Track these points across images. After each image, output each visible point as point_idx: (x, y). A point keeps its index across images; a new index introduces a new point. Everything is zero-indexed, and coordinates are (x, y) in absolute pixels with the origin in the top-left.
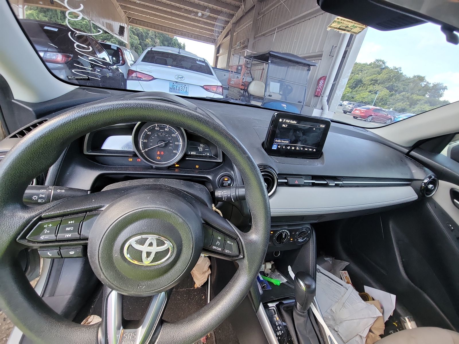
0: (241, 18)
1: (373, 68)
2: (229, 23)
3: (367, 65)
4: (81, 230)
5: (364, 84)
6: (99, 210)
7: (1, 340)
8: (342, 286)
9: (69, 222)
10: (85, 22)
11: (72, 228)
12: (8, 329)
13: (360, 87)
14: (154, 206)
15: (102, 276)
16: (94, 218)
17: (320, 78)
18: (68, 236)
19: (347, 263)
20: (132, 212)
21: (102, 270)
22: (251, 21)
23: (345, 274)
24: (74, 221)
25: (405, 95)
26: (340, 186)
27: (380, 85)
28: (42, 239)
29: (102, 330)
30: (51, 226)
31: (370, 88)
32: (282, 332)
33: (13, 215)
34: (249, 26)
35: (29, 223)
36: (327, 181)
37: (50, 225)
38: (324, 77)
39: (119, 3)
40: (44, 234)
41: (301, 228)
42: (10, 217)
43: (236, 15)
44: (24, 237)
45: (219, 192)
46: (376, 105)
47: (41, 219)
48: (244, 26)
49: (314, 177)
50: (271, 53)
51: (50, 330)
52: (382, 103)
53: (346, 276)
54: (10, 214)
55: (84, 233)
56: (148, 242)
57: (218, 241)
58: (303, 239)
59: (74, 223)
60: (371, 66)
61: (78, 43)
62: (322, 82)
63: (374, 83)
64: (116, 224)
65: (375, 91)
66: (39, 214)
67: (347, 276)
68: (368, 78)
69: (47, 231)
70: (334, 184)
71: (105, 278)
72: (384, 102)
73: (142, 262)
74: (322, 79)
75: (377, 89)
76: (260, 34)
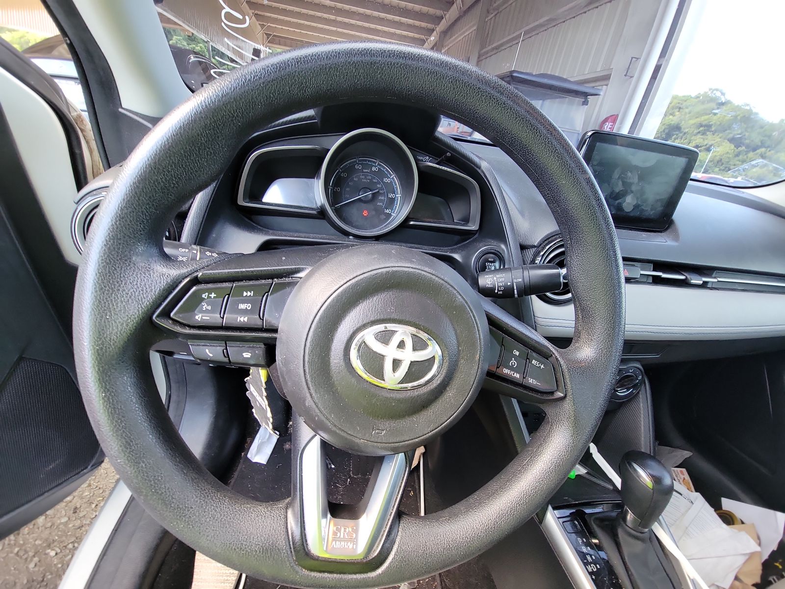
0: (456, 21)
1: (703, 102)
2: (433, 32)
3: (692, 97)
4: (264, 312)
5: (685, 133)
6: (295, 276)
7: (64, 548)
8: (681, 494)
9: (245, 294)
10: (199, 48)
11: (249, 306)
12: (79, 528)
13: (677, 138)
14: (411, 266)
15: (307, 401)
16: (288, 289)
17: (606, 119)
18: (242, 319)
19: (687, 454)
20: (369, 273)
21: (309, 389)
22: (473, 25)
23: (683, 474)
24: (252, 292)
25: (765, 153)
26: (709, 288)
27: (717, 134)
28: (199, 320)
29: (294, 514)
30: (214, 297)
31: (697, 141)
32: (596, 567)
33: (149, 267)
34: (470, 35)
35: (177, 286)
36: (686, 274)
37: (213, 295)
38: (615, 116)
39: (253, 11)
40: (202, 312)
41: (626, 367)
42: (143, 270)
43: (447, 16)
44: (166, 314)
45: (487, 276)
46: (707, 172)
47: (196, 281)
48: (461, 35)
49: (659, 265)
50: (515, 74)
51: (202, 505)
52: (721, 167)
53: (684, 479)
54: (144, 264)
55: (270, 318)
56: (395, 340)
57: (513, 359)
58: (628, 391)
59: (252, 295)
60: (699, 99)
61: (227, 9)
62: (609, 126)
63: (705, 130)
64: (338, 296)
65: (706, 145)
66: (193, 271)
67: (686, 478)
68: (692, 122)
69: (206, 305)
70: (702, 282)
71: (314, 406)
72: (723, 165)
73: (384, 380)
74: (610, 120)
75: (710, 143)
76: (490, 47)
